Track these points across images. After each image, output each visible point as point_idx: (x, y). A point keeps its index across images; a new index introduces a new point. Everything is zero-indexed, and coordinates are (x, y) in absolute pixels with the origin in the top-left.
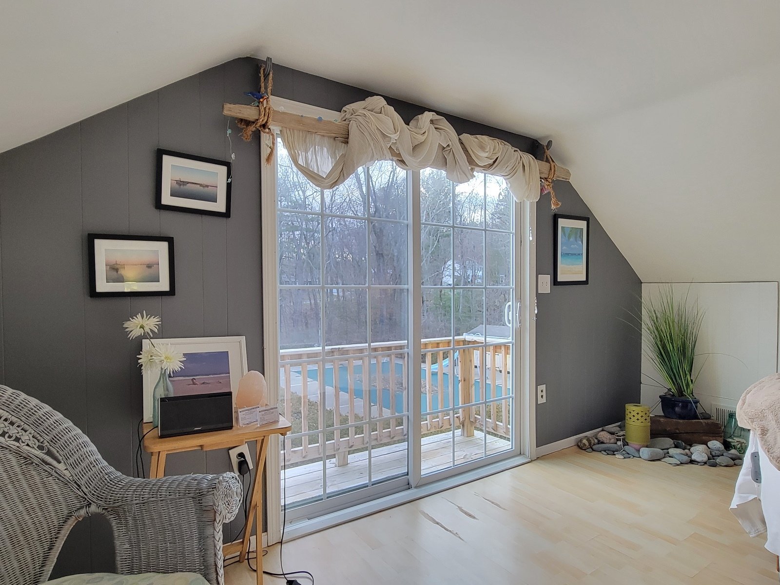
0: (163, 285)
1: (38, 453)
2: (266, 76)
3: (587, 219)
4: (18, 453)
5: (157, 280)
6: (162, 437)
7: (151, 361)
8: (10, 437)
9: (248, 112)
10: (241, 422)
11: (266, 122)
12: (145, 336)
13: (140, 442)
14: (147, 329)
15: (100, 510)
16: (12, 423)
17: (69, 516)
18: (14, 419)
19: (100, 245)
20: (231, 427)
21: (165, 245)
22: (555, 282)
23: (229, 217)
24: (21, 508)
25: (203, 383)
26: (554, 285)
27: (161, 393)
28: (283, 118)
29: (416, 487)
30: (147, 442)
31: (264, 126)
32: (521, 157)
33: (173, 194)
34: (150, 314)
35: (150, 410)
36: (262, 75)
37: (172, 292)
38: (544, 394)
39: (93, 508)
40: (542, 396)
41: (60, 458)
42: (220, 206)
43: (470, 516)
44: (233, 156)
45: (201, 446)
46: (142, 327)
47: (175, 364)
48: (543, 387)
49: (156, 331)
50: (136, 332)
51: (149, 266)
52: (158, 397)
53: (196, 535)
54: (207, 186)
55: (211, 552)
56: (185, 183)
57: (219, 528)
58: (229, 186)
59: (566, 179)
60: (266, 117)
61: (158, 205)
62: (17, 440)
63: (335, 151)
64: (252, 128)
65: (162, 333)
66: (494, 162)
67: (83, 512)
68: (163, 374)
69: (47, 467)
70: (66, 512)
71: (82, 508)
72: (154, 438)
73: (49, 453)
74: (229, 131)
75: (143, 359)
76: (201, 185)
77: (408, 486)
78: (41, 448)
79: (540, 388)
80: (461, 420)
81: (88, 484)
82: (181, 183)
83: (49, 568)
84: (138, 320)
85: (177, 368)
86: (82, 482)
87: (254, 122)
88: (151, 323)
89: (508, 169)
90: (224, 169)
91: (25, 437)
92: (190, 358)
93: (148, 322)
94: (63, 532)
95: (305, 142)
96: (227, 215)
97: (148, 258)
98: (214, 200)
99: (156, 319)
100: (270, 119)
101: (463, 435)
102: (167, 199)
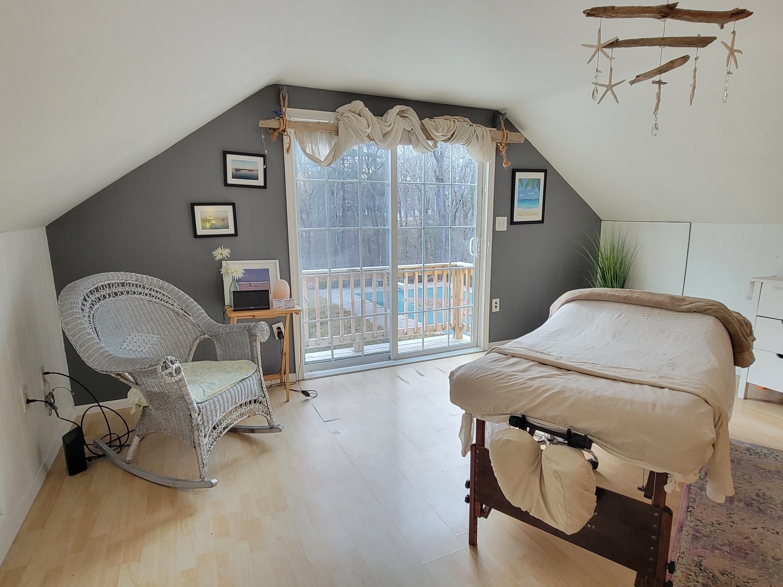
0: (231, 231)
1: (181, 311)
2: (284, 98)
3: (545, 171)
4: (173, 311)
5: (228, 228)
6: (234, 311)
7: (227, 273)
8: (169, 304)
9: (273, 123)
10: (274, 307)
11: (285, 129)
12: (223, 259)
13: (224, 314)
14: (224, 256)
15: (209, 337)
16: (169, 298)
17: (197, 338)
18: (170, 296)
19: (197, 209)
20: (269, 308)
21: (231, 207)
22: (512, 222)
23: (266, 188)
24: (178, 333)
25: (256, 286)
26: (511, 224)
27: (233, 289)
28: (296, 124)
29: (393, 360)
30: (227, 312)
31: (284, 131)
32: (475, 131)
33: (234, 177)
34: (225, 247)
35: (228, 299)
36: (281, 98)
37: (236, 234)
38: (498, 305)
39: (206, 336)
40: (496, 307)
41: (190, 315)
42: (260, 182)
43: (421, 375)
44: (266, 151)
45: (254, 316)
46: (221, 254)
47: (239, 275)
48: (498, 300)
49: (229, 256)
50: (219, 257)
51: (223, 220)
52: (232, 291)
53: (249, 347)
54: (252, 171)
55: (255, 352)
56: (240, 170)
57: (258, 343)
58: (265, 170)
59: (520, 142)
60: (284, 126)
61: (226, 184)
62: (172, 305)
63: (331, 141)
64: (276, 134)
65: (233, 257)
66: (452, 136)
67: (202, 337)
68: (233, 280)
69: (186, 318)
70: (195, 337)
71: (201, 335)
72: (231, 311)
73: (185, 312)
74: (263, 137)
75: (223, 271)
76: (249, 170)
77: (390, 359)
78: (182, 309)
79: (494, 301)
80: (452, 326)
81: (202, 326)
82: (237, 170)
83: (191, 357)
84: (219, 250)
85: (240, 277)
86: (201, 325)
87: (278, 129)
88: (226, 252)
89: (463, 141)
90: (262, 159)
91: (175, 305)
92: (247, 271)
93: (224, 252)
94: (195, 344)
95: (311, 136)
96: (265, 187)
97: (222, 216)
98: (256, 178)
99: (228, 250)
100: (287, 127)
101: (454, 337)
102: (230, 181)
